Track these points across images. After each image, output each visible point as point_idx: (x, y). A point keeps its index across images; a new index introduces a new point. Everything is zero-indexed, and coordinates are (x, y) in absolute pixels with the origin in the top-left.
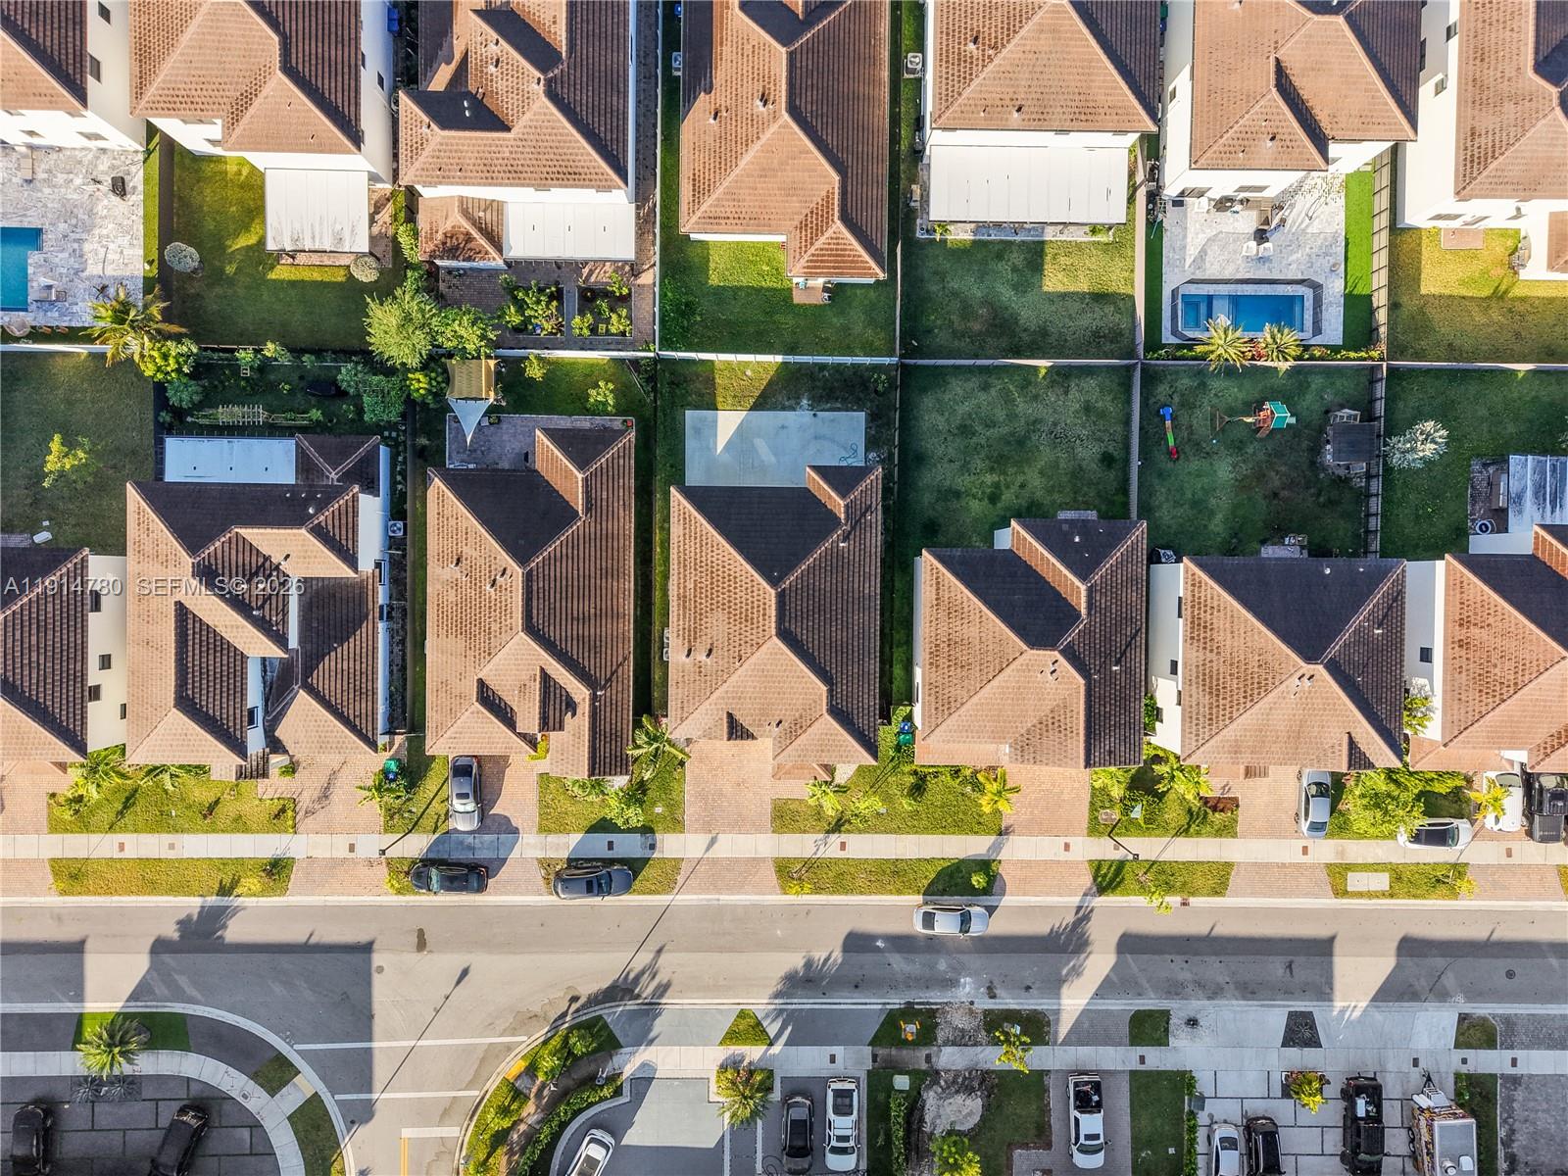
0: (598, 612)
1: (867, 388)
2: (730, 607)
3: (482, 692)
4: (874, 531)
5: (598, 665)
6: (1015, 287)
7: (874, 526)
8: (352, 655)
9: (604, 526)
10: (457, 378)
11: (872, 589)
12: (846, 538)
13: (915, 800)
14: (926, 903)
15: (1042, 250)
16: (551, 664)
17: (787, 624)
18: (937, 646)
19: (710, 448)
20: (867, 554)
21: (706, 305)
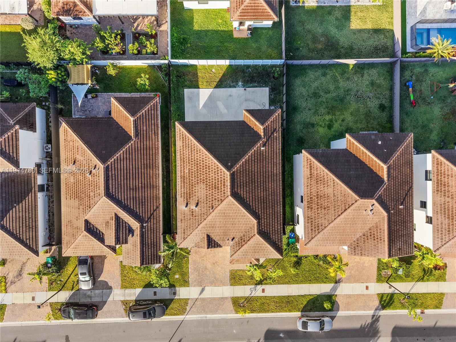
0: (143, 185)
1: (269, 76)
2: (207, 182)
3: (87, 226)
4: (278, 141)
5: (144, 211)
6: (337, 27)
7: (278, 139)
8: (24, 209)
9: (145, 143)
10: (72, 74)
11: (278, 170)
12: (264, 145)
13: (297, 269)
14: (303, 316)
15: (350, 10)
16: (120, 212)
17: (236, 189)
18: (311, 198)
19: (195, 107)
20: (275, 153)
21: (192, 39)
